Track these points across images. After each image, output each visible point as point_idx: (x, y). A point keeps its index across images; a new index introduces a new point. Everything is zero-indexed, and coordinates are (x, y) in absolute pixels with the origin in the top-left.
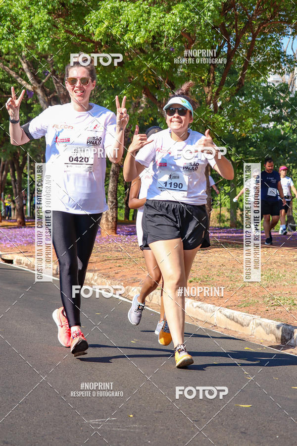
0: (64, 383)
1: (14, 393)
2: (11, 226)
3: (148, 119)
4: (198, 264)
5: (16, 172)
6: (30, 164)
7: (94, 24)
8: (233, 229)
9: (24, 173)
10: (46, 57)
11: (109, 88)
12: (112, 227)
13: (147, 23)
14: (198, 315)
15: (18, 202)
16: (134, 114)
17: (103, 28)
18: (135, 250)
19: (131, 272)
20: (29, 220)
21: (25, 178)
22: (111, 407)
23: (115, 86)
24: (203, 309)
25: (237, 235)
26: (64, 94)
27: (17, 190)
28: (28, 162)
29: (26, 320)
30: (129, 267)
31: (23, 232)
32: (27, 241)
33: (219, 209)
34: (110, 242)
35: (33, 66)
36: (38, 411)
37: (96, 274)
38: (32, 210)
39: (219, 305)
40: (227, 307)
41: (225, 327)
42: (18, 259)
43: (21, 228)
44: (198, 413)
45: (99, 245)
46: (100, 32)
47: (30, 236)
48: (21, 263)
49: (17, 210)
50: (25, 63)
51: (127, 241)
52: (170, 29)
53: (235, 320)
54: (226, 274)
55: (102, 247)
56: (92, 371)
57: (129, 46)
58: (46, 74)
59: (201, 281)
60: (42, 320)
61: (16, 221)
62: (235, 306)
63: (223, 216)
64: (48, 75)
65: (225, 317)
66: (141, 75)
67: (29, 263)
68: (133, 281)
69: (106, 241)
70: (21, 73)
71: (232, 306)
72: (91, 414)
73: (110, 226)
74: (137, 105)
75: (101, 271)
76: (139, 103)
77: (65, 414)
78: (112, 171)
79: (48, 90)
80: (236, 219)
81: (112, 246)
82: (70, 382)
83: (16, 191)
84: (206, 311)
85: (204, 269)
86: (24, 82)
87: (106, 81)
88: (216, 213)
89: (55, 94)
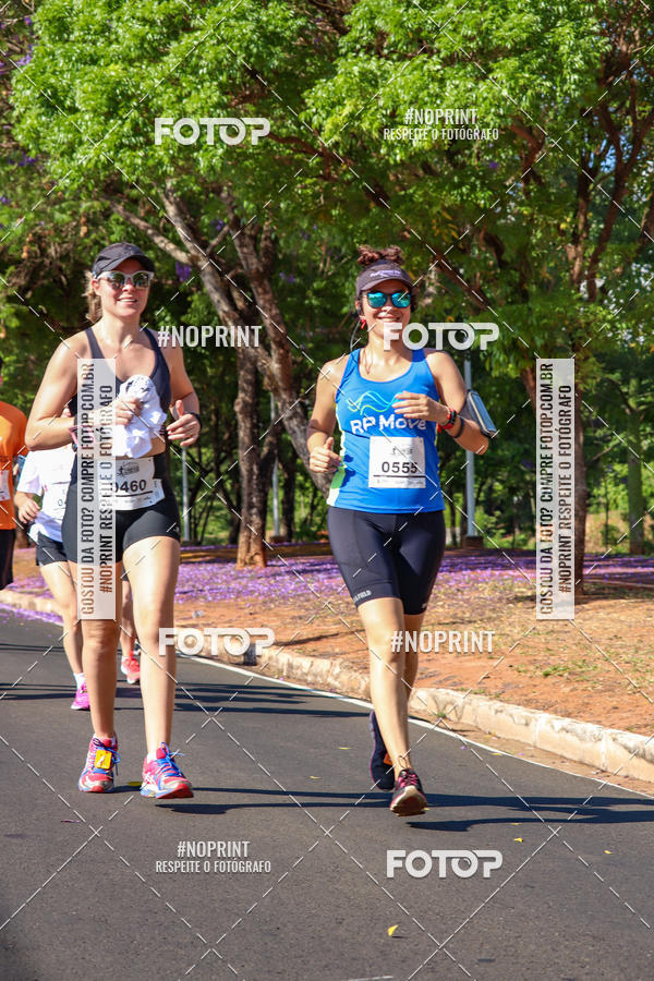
0: (276, 902)
4: (562, 636)
7: (323, 107)
8: (637, 557)
10: (218, 191)
13: (438, 102)
14: (563, 749)
17: (341, 118)
20: (188, 549)
22: (381, 952)
24: (577, 735)
25: (646, 570)
26: (257, 269)
33: (603, 515)
35: (189, 210)
37: (338, 662)
39: (612, 726)
40: (628, 729)
41: (625, 774)
44: (573, 962)
46: (337, 126)
47: (190, 583)
50: (171, 203)
52: (487, 113)
53: (648, 757)
54: (624, 656)
57: (398, 158)
58: (219, 227)
59: (570, 673)
60: (223, 764)
62: (646, 726)
63: (614, 529)
64: (222, 229)
65: (626, 752)
70: (164, 227)
71: (639, 727)
72: (338, 967)
75: (349, 656)
76: (422, 285)
79: (223, 261)
80: (642, 535)
84: (582, 739)
85: (574, 647)
86: (171, 247)
87: (349, 239)
88: (598, 523)
89: (240, 271)
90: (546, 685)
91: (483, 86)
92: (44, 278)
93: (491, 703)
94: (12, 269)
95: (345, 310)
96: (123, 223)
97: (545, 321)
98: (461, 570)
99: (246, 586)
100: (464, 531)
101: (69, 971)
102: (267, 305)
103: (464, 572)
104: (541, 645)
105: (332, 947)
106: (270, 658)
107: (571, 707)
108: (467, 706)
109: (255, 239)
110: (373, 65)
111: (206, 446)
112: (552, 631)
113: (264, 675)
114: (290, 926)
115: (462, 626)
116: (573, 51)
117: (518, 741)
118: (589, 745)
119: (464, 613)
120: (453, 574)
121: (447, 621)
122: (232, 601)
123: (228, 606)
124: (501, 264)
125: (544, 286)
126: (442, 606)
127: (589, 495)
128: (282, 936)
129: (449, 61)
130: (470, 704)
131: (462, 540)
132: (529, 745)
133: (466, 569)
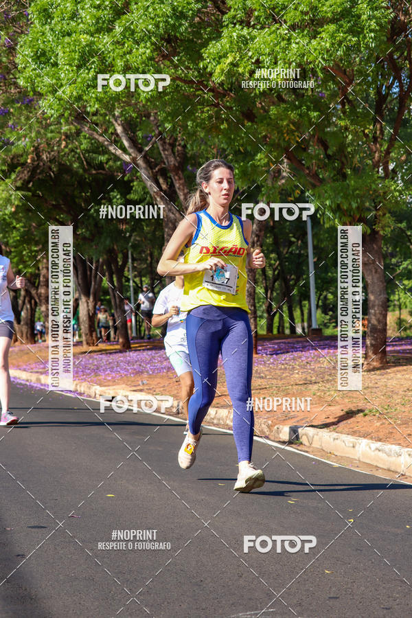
1: (131, 580)
2: (112, 350)
3: (294, 191)
4: (374, 390)
5: (114, 276)
6: (133, 263)
7: (214, 59)
9: (125, 277)
10: (148, 116)
11: (237, 153)
14: (377, 461)
16: (273, 187)
17: (226, 65)
18: (284, 375)
20: (135, 341)
21: (127, 284)
22: (267, 594)
23: (245, 149)
24: (386, 453)
26: (174, 165)
28: (130, 260)
31: (129, 358)
32: (135, 369)
33: (397, 312)
35: (130, 129)
36: (166, 603)
38: (138, 327)
39: (408, 446)
43: (126, 352)
44: (389, 597)
47: (138, 363)
50: (119, 124)
51: (273, 363)
56: (236, 546)
58: (149, 139)
59: (380, 414)
63: (404, 321)
64: (151, 140)
66: (280, 132)
68: (285, 418)
70: (115, 138)
72: (240, 605)
74: (277, 175)
76: (279, 171)
77: (204, 607)
79: (153, 160)
82: (208, 562)
83: (115, 303)
84: (389, 455)
85: (382, 397)
86: (119, 152)
87: (232, 143)
88: (395, 318)
89: (163, 166)
90: (365, 422)
91: (314, 42)
92: (40, 173)
93: (330, 434)
94: (19, 168)
96: (89, 138)
97: (357, 192)
98: (309, 350)
100: (310, 325)
101: (71, 612)
102: (181, 187)
103: (311, 351)
104: (361, 396)
105: (236, 592)
107: (381, 435)
108: (315, 436)
109: (173, 145)
110: (245, 32)
111: (145, 276)
112: (368, 387)
114: (209, 580)
115: (311, 385)
116: (370, 18)
117: (348, 457)
118: (393, 459)
119: (312, 377)
120: (304, 353)
121: (301, 383)
122: (165, 374)
123: (162, 377)
124: (328, 157)
125: (356, 170)
126: (298, 373)
127: (388, 300)
128: (204, 585)
129: (293, 27)
130: (317, 435)
131: (308, 331)
132: (356, 460)
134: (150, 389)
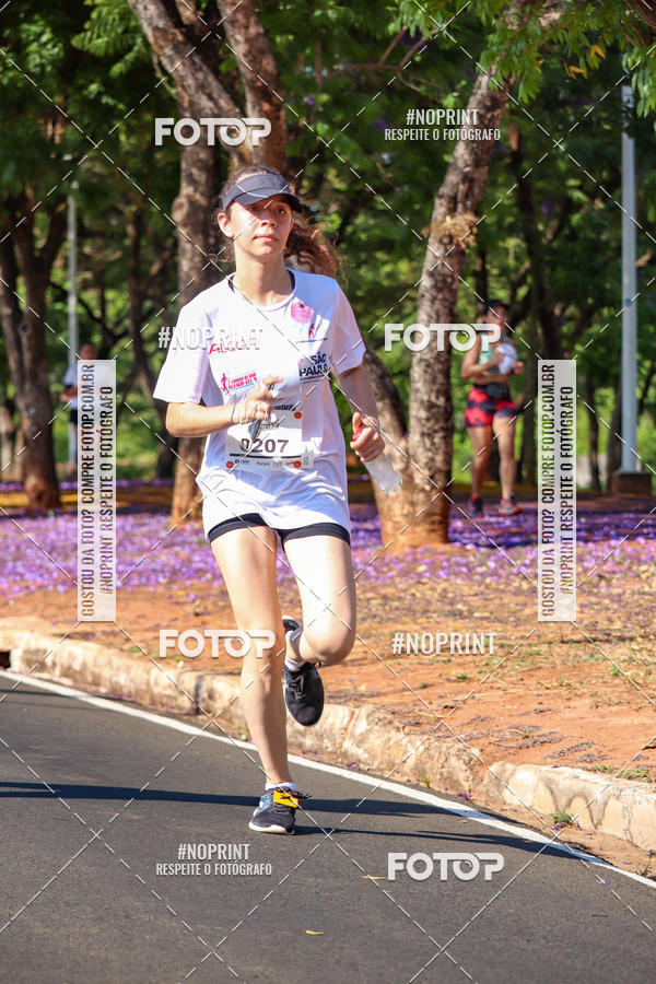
3: (585, 50)
5: (21, 281)
6: (79, 244)
9: (55, 286)
12: (429, 514)
15: (28, 407)
16: (523, 32)
19: (512, 701)
21: (59, 306)
27: (27, 356)
28: (71, 235)
29: (68, 904)
30: (501, 684)
31: (52, 535)
34: (420, 575)
37: (364, 710)
42: (33, 646)
43: (45, 516)
45: (373, 589)
48: (42, 667)
49: (26, 443)
51: (494, 573)
55: (385, 597)
61: (20, 487)
67: (77, 666)
68: (521, 742)
69: (405, 573)
73: (420, 510)
75: (386, 700)
78: (431, 274)
81: (428, 591)
83: (20, 362)
95: (392, 27)
98: (607, 537)
99: (190, 561)
100: (615, 461)
102: (240, 17)
103: (613, 543)
106: (233, 702)
108: (612, 802)
111: (115, 286)
113: (219, 732)
115: (607, 646)
119: (611, 621)
120: (590, 545)
121: (577, 637)
122: (160, 589)
123: (153, 598)
130: (618, 797)
131: (610, 480)
133: (618, 536)
134: (114, 634)
